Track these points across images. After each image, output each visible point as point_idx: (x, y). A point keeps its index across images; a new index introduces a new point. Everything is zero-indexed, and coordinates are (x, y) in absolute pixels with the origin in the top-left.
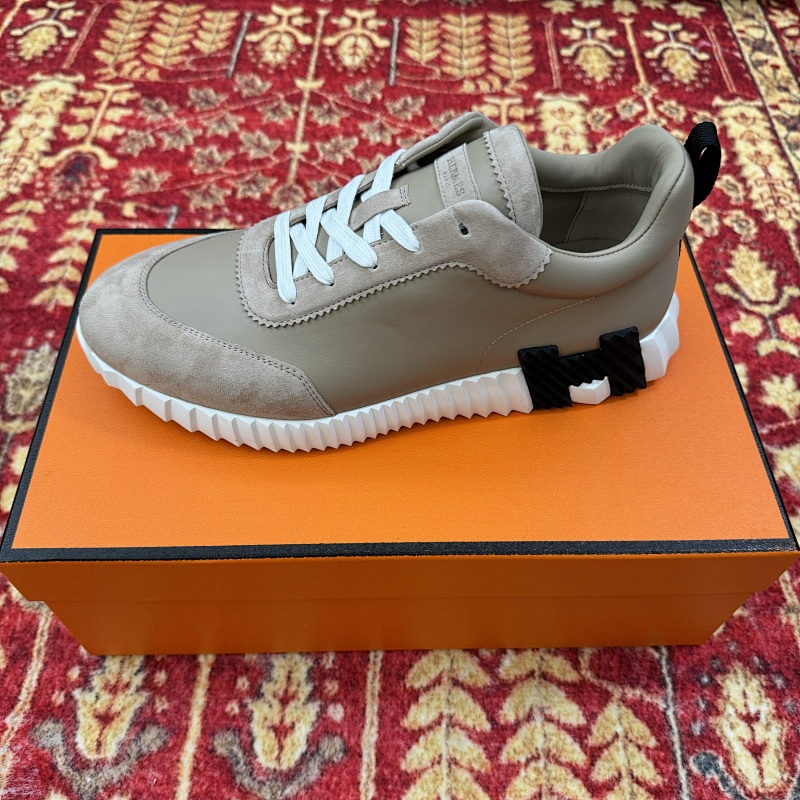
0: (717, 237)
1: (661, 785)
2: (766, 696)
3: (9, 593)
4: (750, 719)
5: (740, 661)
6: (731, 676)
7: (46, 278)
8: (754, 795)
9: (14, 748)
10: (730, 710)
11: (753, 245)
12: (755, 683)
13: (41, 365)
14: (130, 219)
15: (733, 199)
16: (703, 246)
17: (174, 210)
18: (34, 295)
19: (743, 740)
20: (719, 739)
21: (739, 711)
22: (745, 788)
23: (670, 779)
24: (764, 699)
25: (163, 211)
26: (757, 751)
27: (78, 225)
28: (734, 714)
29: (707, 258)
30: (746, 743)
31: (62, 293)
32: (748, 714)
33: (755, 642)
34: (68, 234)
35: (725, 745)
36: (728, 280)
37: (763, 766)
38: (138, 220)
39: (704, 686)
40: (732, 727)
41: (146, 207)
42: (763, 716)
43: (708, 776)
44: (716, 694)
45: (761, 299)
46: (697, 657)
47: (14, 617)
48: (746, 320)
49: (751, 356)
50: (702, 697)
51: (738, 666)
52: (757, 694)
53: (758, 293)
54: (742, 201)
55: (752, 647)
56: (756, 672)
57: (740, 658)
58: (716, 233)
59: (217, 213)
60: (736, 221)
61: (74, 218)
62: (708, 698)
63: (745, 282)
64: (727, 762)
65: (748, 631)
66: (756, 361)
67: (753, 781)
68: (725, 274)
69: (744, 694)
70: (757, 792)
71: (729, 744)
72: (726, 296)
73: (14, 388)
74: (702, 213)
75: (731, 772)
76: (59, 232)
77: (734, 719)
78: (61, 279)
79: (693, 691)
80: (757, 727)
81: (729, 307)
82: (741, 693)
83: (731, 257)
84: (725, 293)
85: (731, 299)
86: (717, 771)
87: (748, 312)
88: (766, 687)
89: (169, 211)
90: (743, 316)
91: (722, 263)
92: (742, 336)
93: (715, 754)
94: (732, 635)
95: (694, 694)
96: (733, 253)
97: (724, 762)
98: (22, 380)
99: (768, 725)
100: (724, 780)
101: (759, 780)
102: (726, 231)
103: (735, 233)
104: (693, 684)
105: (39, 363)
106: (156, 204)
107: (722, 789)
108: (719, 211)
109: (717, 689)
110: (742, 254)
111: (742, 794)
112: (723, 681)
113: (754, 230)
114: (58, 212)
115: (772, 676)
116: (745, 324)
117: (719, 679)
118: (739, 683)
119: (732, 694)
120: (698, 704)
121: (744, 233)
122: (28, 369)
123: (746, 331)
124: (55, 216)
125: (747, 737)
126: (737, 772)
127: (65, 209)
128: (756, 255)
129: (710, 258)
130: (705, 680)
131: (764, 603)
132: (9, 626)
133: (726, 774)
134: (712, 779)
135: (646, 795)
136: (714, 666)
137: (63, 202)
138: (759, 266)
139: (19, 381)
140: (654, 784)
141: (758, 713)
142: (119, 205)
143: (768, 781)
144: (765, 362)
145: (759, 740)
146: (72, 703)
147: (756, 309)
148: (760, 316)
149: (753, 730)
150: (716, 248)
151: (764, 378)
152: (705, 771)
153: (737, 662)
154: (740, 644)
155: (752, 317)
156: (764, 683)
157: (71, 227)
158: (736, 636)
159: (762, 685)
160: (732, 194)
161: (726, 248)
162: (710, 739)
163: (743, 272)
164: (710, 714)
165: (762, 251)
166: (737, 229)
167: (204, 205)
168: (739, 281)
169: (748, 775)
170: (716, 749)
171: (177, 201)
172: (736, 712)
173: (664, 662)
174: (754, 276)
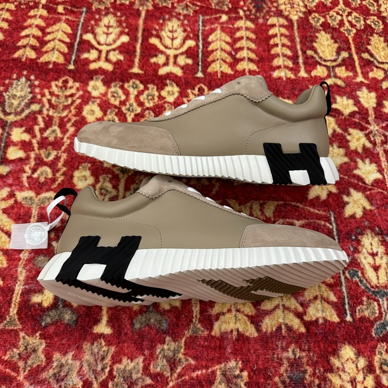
0: (363, 29)
1: (333, 282)
2: (381, 245)
3: (16, 198)
4: (374, 255)
5: (369, 229)
6: (365, 236)
7: (20, 44)
8: (375, 287)
9: (26, 268)
10: (364, 251)
11: (381, 34)
12: (376, 239)
13: (21, 88)
14: (62, 14)
15: (372, 10)
16: (356, 34)
17: (84, 9)
18: (14, 53)
19: (370, 264)
20: (359, 263)
21: (369, 251)
22: (370, 284)
23: (337, 280)
24: (380, 246)
25: (78, 10)
26: (376, 268)
27: (35, 16)
28: (366, 253)
29: (358, 40)
30: (371, 265)
31: (29, 52)
32: (373, 253)
33: (377, 221)
34: (29, 21)
35: (362, 266)
36: (368, 51)
37: (379, 275)
38: (66, 14)
39: (353, 240)
40: (365, 258)
41: (69, 8)
42: (379, 254)
43: (354, 279)
44: (358, 244)
45: (384, 61)
46: (350, 228)
47: (19, 209)
48: (377, 71)
49: (378, 89)
50: (352, 245)
51: (369, 231)
52: (377, 244)
53: (383, 58)
54: (376, 12)
55: (375, 223)
56: (377, 234)
57: (370, 228)
58: (363, 27)
59: (106, 11)
60: (373, 22)
61: (32, 13)
62: (354, 246)
63: (376, 52)
64: (363, 273)
65: (373, 216)
66: (381, 91)
67: (374, 281)
68: (367, 48)
69: (371, 244)
70: (376, 286)
71: (364, 265)
72: (367, 59)
73: (8, 99)
74: (356, 17)
75: (364, 277)
76: (25, 20)
77: (366, 255)
78: (28, 44)
79: (348, 242)
80: (377, 258)
81: (368, 64)
82: (369, 244)
83: (370, 40)
84: (366, 58)
85: (369, 60)
86: (358, 277)
87: (377, 67)
88: (381, 241)
89: (81, 10)
90: (375, 69)
91: (365, 43)
92: (374, 79)
93: (357, 270)
94: (366, 218)
95: (348, 244)
96: (371, 38)
97: (361, 273)
98: (12, 95)
99: (382, 257)
100: (361, 281)
101: (377, 281)
102: (367, 27)
103: (372, 28)
104: (348, 239)
105: (20, 87)
106: (74, 6)
107: (360, 285)
108: (364, 17)
109: (359, 242)
110: (376, 38)
111: (369, 286)
112: (361, 238)
113: (382, 27)
114: (23, 9)
115: (384, 236)
116: (376, 74)
117: (360, 237)
118: (369, 239)
119: (365, 244)
120: (350, 248)
121: (377, 28)
122: (15, 90)
123: (376, 77)
124: (21, 11)
125: (372, 262)
126: (367, 278)
127: (27, 8)
128: (382, 39)
129: (360, 40)
130: (353, 238)
131: (381, 204)
132: (17, 213)
133: (362, 278)
134: (356, 280)
135: (325, 287)
136: (358, 232)
137: (25, 4)
138: (383, 45)
139: (11, 96)
140: (329, 282)
141: (377, 252)
142: (55, 6)
143: (381, 281)
144: (385, 92)
145: (377, 264)
146: (52, 248)
147: (382, 66)
148: (383, 69)
149: (374, 259)
150: (362, 35)
151: (384, 100)
152: (352, 277)
153: (368, 230)
154: (370, 222)
155: (379, 70)
156: (380, 239)
157: (31, 17)
158: (368, 219)
159: (379, 240)
160: (371, 8)
161: (367, 35)
162: (355, 263)
163: (376, 47)
164: (355, 253)
165: (385, 37)
166: (373, 26)
167: (100, 7)
168: (373, 52)
169: (372, 279)
170: (357, 268)
171: (85, 5)
172: (367, 251)
173: (335, 230)
174: (381, 50)
